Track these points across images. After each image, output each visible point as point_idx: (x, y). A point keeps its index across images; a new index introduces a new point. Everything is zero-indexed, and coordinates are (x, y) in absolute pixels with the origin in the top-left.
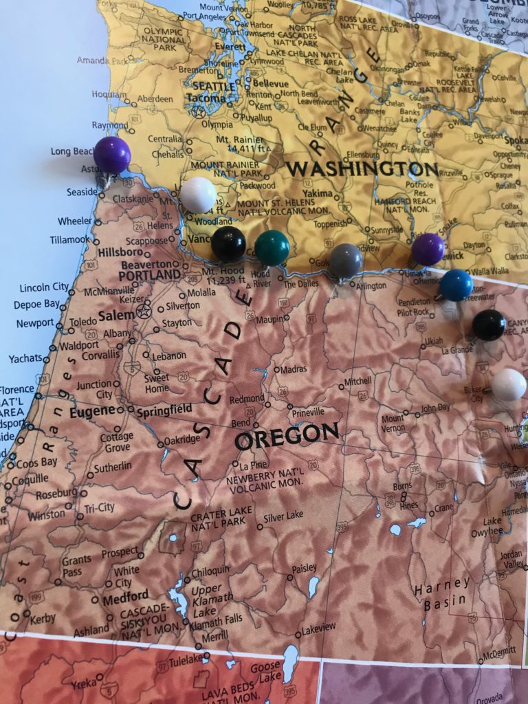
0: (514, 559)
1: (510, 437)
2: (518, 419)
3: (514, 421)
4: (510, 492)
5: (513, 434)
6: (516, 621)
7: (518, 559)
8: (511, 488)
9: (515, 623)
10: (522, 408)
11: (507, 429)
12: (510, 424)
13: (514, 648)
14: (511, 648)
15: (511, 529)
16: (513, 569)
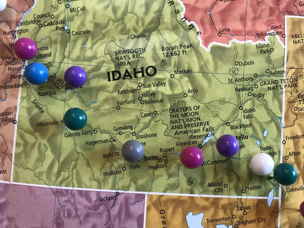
0: (7, 116)
1: (7, 38)
2: (13, 27)
3: (11, 28)
4: (8, 74)
5: (10, 36)
6: (7, 154)
7: (10, 117)
8: (8, 72)
9: (6, 155)
10: (17, 20)
11: (5, 33)
12: (7, 29)
13: (6, 170)
14: (4, 171)
15: (6, 97)
16: (6, 122)
